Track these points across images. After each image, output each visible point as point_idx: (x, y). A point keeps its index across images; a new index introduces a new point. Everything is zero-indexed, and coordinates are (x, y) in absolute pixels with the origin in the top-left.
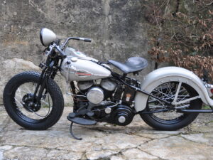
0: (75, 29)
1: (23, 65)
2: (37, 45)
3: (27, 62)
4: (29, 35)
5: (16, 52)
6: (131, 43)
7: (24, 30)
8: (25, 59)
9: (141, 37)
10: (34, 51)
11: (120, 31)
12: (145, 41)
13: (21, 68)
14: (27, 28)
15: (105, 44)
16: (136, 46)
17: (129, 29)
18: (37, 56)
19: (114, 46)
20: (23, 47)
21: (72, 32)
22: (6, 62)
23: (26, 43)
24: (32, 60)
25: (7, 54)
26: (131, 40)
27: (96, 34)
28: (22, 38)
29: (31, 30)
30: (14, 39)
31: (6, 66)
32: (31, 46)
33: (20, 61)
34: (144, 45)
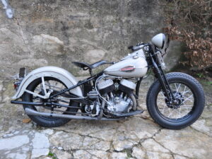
0: (96, 7)
1: (49, 40)
2: (61, 22)
3: (53, 38)
4: (54, 13)
5: (42, 29)
6: (148, 20)
7: (50, 8)
8: (51, 35)
9: (158, 13)
10: (59, 28)
11: (138, 8)
12: (161, 18)
13: (48, 42)
14: (53, 6)
15: (124, 21)
16: (152, 22)
17: (146, 6)
18: (61, 32)
19: (131, 22)
20: (48, 24)
21: (94, 9)
22: (34, 37)
23: (52, 20)
24: (57, 36)
25: (35, 30)
26: (147, 17)
27: (116, 11)
28: (48, 16)
29: (56, 8)
30: (40, 17)
31: (35, 41)
32: (57, 23)
33: (46, 36)
34: (159, 22)
